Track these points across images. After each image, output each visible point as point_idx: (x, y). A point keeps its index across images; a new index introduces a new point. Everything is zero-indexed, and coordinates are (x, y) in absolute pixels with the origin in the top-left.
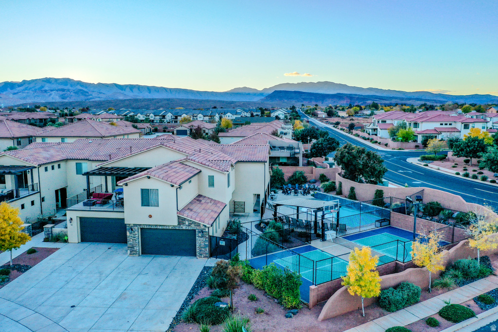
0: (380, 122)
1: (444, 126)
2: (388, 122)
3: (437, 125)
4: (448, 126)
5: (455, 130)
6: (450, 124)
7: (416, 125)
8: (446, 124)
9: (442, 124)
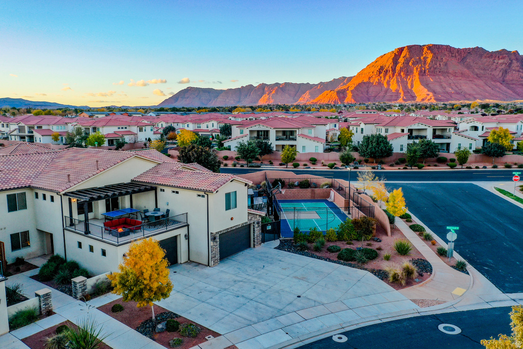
0: (36, 128)
1: (121, 130)
2: (44, 127)
3: (115, 129)
4: (124, 130)
5: (129, 133)
6: (126, 128)
7: (95, 129)
8: (122, 128)
9: (119, 128)
